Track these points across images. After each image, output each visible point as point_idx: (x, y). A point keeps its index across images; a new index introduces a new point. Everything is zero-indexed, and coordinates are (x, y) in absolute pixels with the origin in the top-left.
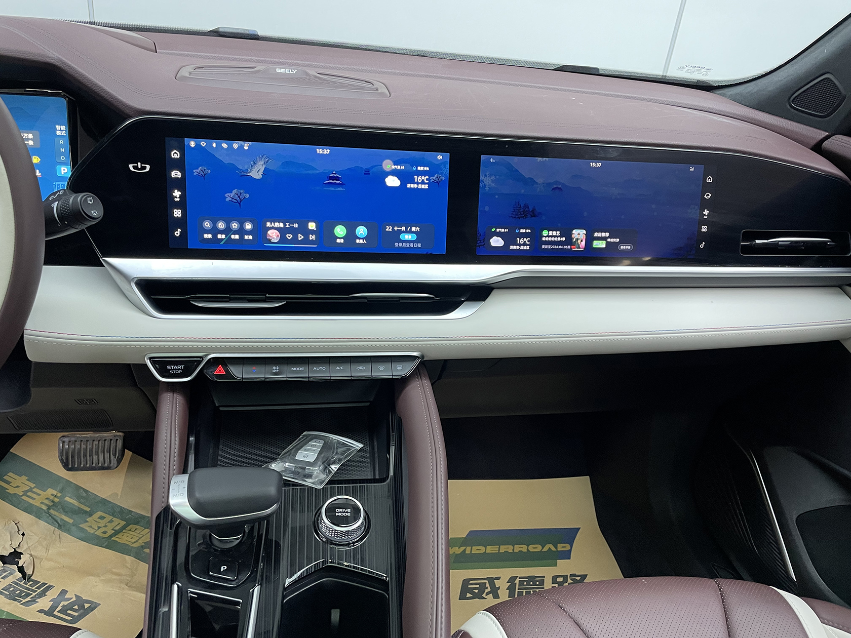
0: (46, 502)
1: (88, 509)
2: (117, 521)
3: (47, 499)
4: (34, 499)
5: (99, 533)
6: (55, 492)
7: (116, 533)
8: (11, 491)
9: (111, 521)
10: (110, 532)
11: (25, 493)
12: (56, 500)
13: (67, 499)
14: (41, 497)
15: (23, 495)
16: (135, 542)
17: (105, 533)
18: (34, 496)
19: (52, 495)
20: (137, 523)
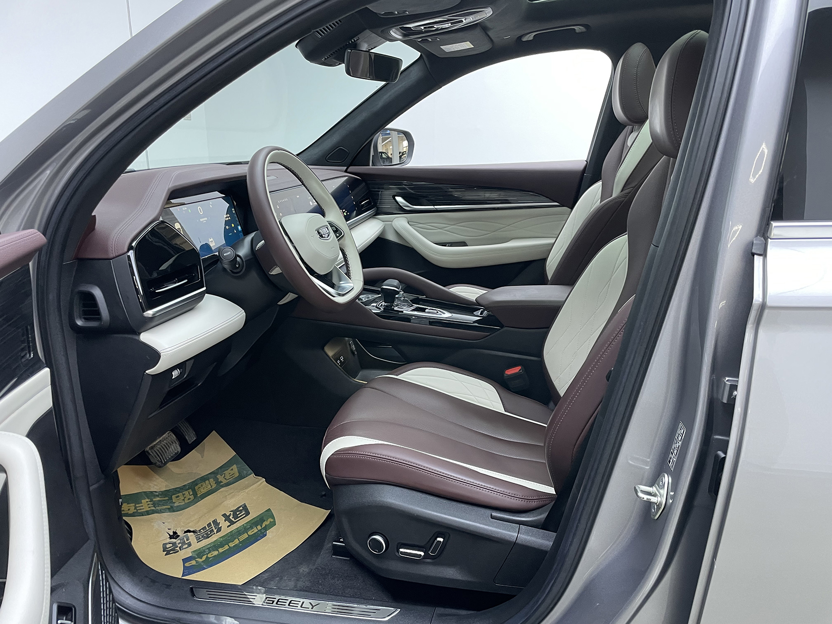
0: (149, 506)
1: (167, 498)
2: (186, 493)
3: (148, 504)
4: (143, 509)
5: (187, 501)
6: (147, 500)
7: (195, 494)
8: (130, 512)
9: (184, 495)
10: (192, 497)
11: (135, 508)
12: (152, 503)
13: (154, 500)
14: (145, 505)
15: (137, 511)
16: (211, 487)
17: (189, 499)
18: (142, 508)
19: (147, 502)
20: (197, 485)
